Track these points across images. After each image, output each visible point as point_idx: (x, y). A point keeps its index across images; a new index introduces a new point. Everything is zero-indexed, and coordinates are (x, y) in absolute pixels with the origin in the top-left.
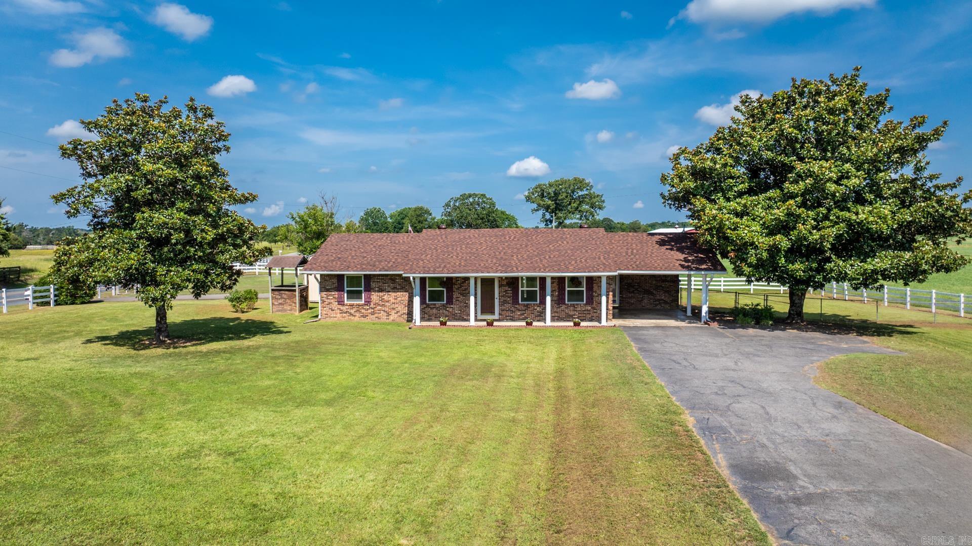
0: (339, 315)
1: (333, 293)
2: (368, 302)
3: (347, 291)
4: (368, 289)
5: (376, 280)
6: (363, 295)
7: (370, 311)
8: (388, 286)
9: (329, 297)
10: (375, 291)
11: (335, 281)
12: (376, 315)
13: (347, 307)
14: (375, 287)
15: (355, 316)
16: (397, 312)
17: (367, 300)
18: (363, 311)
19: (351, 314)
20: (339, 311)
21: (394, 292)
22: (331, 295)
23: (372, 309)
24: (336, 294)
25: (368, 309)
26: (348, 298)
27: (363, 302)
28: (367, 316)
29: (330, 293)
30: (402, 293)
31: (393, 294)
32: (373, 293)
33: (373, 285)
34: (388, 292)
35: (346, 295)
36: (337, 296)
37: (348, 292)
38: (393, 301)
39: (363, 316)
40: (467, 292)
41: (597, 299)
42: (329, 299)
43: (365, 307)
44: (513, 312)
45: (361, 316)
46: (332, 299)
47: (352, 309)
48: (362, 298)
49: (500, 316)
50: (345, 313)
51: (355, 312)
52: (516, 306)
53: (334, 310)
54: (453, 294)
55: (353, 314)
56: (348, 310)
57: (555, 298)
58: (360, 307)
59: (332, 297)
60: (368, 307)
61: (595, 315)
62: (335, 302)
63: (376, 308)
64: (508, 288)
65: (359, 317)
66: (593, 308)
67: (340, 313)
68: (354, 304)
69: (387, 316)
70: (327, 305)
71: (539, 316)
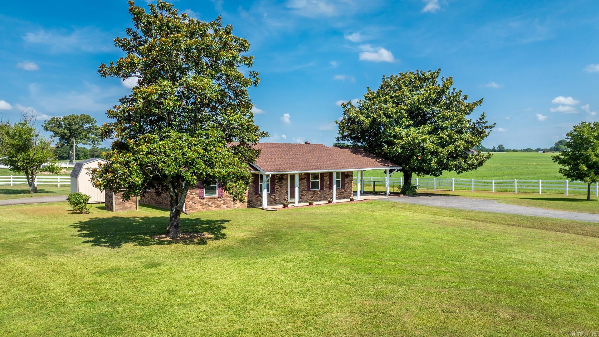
0: (200, 207)
1: (196, 190)
2: (220, 196)
4: (221, 187)
6: (217, 190)
9: (192, 193)
12: (226, 205)
13: (206, 200)
17: (221, 194)
18: (217, 202)
23: (224, 200)
24: (198, 191)
25: (221, 201)
26: (206, 193)
27: (217, 196)
28: (220, 206)
29: (194, 190)
35: (205, 191)
37: (206, 188)
39: (217, 206)
40: (283, 184)
41: (346, 185)
42: (192, 195)
43: (219, 199)
44: (307, 196)
45: (216, 206)
46: (195, 194)
47: (210, 201)
48: (216, 193)
49: (301, 199)
50: (204, 205)
51: (211, 203)
52: (309, 192)
53: (196, 203)
54: (274, 187)
55: (210, 206)
56: (207, 203)
57: (328, 186)
58: (215, 200)
59: (195, 193)
60: (221, 199)
61: (346, 195)
62: (197, 197)
63: (226, 199)
64: (305, 181)
65: (214, 207)
66: (345, 191)
67: (201, 205)
68: (211, 197)
69: (233, 205)
70: (191, 199)
71: (320, 197)
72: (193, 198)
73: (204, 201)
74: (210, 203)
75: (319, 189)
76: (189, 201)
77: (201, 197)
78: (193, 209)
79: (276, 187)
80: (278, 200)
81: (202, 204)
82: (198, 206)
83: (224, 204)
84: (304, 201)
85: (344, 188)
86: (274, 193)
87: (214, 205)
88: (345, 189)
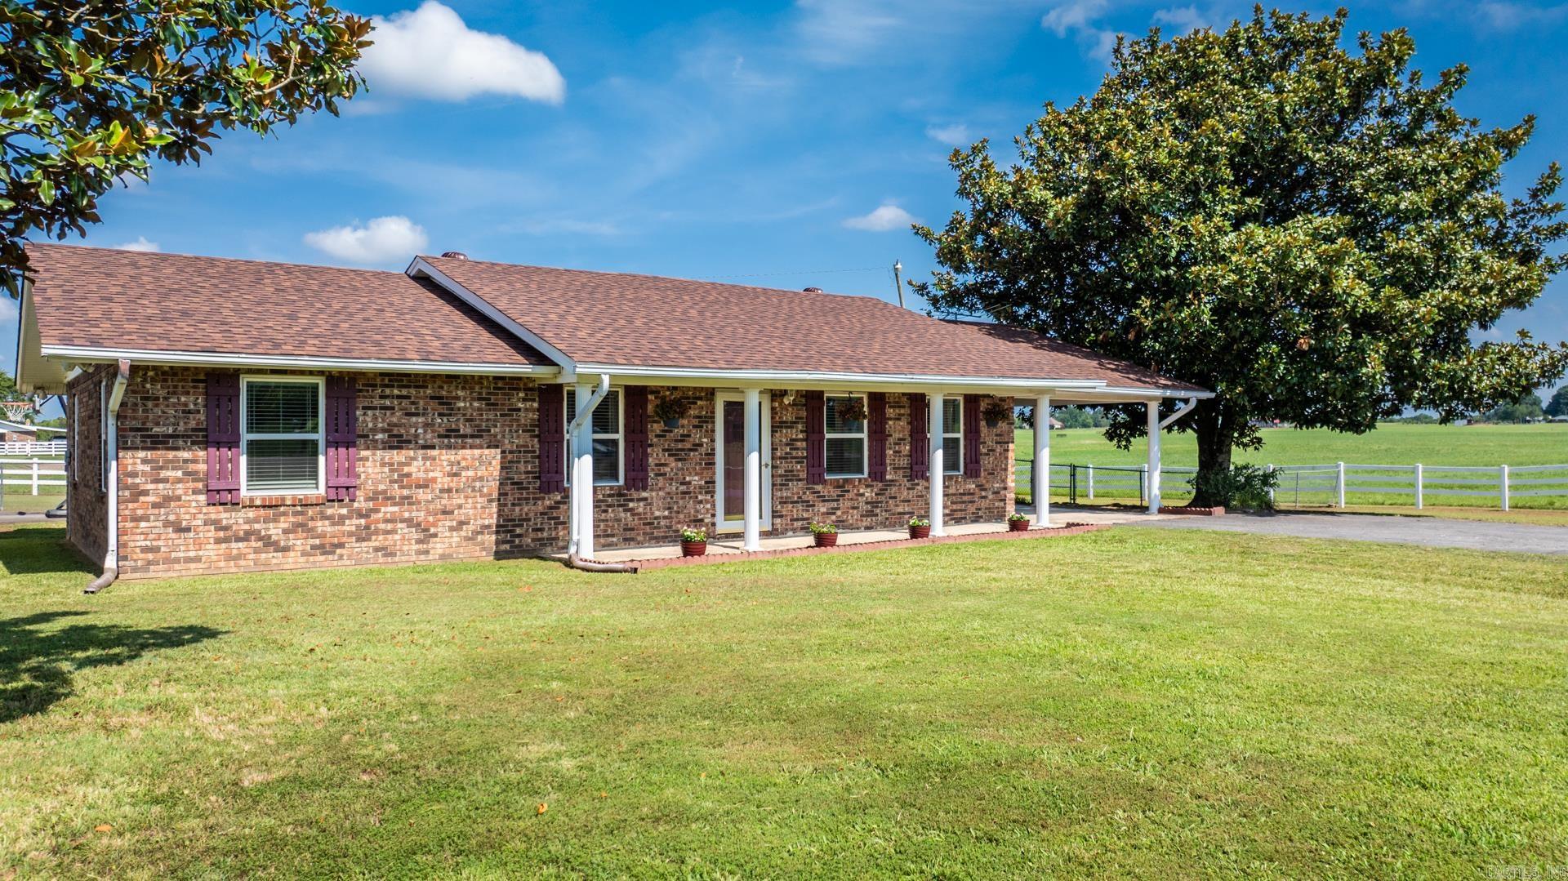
0: (211, 551)
1: (186, 455)
2: (341, 492)
3: (251, 443)
4: (345, 436)
5: (377, 402)
6: (322, 459)
7: (350, 525)
8: (426, 425)
9: (164, 474)
10: (374, 445)
11: (195, 400)
12: (377, 541)
13: (251, 514)
14: (374, 430)
15: (286, 549)
16: (461, 523)
17: (343, 481)
18: (322, 526)
19: (269, 543)
20: (212, 533)
21: (449, 447)
22: (174, 464)
23: (361, 516)
24: (200, 459)
25: (342, 518)
26: (252, 476)
27: (322, 490)
28: (341, 545)
29: (171, 454)
30: (477, 452)
31: (445, 457)
32: (364, 453)
33: (365, 420)
34: (425, 447)
35: (243, 460)
36: (202, 467)
37: (255, 449)
38: (444, 481)
39: (321, 547)
40: (688, 446)
41: (987, 462)
42: (165, 480)
43: (329, 512)
44: (809, 505)
45: (313, 547)
46: (179, 481)
47: (275, 521)
48: (314, 475)
49: (778, 521)
50: (238, 540)
51: (286, 531)
52: (819, 488)
53: (188, 530)
54: (646, 455)
55: (276, 543)
56: (257, 526)
57: (904, 462)
58: (310, 512)
59: (179, 474)
60: (344, 511)
61: (984, 504)
62: (195, 492)
63: (377, 511)
64: (797, 433)
65: (304, 554)
66: (981, 487)
67: (218, 541)
68: (283, 499)
69: (419, 542)
70: (155, 505)
71: (870, 514)
72: (167, 500)
73: (238, 519)
74: (275, 531)
75: (866, 475)
76: (145, 518)
77: (221, 495)
78: (169, 561)
79: (655, 456)
80: (663, 523)
81: (226, 534)
82: (199, 545)
83: (363, 535)
84: (794, 530)
85: (977, 475)
86: (645, 488)
87: (299, 542)
88: (982, 480)
